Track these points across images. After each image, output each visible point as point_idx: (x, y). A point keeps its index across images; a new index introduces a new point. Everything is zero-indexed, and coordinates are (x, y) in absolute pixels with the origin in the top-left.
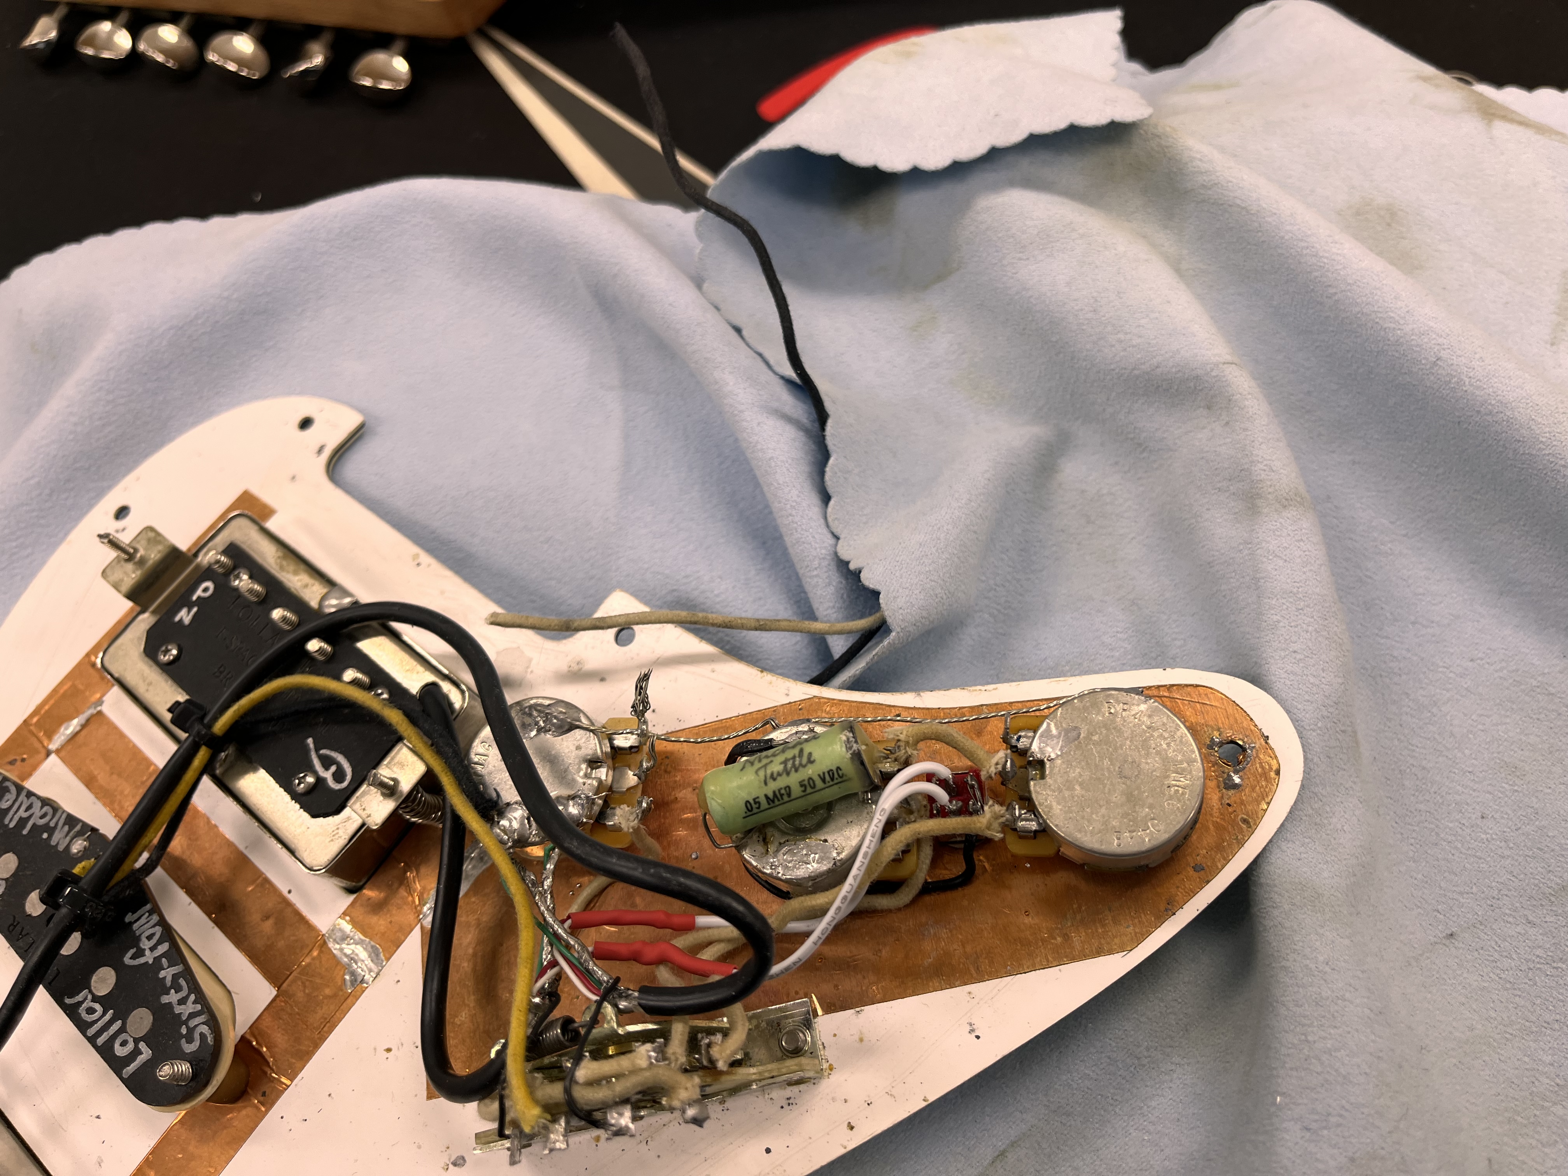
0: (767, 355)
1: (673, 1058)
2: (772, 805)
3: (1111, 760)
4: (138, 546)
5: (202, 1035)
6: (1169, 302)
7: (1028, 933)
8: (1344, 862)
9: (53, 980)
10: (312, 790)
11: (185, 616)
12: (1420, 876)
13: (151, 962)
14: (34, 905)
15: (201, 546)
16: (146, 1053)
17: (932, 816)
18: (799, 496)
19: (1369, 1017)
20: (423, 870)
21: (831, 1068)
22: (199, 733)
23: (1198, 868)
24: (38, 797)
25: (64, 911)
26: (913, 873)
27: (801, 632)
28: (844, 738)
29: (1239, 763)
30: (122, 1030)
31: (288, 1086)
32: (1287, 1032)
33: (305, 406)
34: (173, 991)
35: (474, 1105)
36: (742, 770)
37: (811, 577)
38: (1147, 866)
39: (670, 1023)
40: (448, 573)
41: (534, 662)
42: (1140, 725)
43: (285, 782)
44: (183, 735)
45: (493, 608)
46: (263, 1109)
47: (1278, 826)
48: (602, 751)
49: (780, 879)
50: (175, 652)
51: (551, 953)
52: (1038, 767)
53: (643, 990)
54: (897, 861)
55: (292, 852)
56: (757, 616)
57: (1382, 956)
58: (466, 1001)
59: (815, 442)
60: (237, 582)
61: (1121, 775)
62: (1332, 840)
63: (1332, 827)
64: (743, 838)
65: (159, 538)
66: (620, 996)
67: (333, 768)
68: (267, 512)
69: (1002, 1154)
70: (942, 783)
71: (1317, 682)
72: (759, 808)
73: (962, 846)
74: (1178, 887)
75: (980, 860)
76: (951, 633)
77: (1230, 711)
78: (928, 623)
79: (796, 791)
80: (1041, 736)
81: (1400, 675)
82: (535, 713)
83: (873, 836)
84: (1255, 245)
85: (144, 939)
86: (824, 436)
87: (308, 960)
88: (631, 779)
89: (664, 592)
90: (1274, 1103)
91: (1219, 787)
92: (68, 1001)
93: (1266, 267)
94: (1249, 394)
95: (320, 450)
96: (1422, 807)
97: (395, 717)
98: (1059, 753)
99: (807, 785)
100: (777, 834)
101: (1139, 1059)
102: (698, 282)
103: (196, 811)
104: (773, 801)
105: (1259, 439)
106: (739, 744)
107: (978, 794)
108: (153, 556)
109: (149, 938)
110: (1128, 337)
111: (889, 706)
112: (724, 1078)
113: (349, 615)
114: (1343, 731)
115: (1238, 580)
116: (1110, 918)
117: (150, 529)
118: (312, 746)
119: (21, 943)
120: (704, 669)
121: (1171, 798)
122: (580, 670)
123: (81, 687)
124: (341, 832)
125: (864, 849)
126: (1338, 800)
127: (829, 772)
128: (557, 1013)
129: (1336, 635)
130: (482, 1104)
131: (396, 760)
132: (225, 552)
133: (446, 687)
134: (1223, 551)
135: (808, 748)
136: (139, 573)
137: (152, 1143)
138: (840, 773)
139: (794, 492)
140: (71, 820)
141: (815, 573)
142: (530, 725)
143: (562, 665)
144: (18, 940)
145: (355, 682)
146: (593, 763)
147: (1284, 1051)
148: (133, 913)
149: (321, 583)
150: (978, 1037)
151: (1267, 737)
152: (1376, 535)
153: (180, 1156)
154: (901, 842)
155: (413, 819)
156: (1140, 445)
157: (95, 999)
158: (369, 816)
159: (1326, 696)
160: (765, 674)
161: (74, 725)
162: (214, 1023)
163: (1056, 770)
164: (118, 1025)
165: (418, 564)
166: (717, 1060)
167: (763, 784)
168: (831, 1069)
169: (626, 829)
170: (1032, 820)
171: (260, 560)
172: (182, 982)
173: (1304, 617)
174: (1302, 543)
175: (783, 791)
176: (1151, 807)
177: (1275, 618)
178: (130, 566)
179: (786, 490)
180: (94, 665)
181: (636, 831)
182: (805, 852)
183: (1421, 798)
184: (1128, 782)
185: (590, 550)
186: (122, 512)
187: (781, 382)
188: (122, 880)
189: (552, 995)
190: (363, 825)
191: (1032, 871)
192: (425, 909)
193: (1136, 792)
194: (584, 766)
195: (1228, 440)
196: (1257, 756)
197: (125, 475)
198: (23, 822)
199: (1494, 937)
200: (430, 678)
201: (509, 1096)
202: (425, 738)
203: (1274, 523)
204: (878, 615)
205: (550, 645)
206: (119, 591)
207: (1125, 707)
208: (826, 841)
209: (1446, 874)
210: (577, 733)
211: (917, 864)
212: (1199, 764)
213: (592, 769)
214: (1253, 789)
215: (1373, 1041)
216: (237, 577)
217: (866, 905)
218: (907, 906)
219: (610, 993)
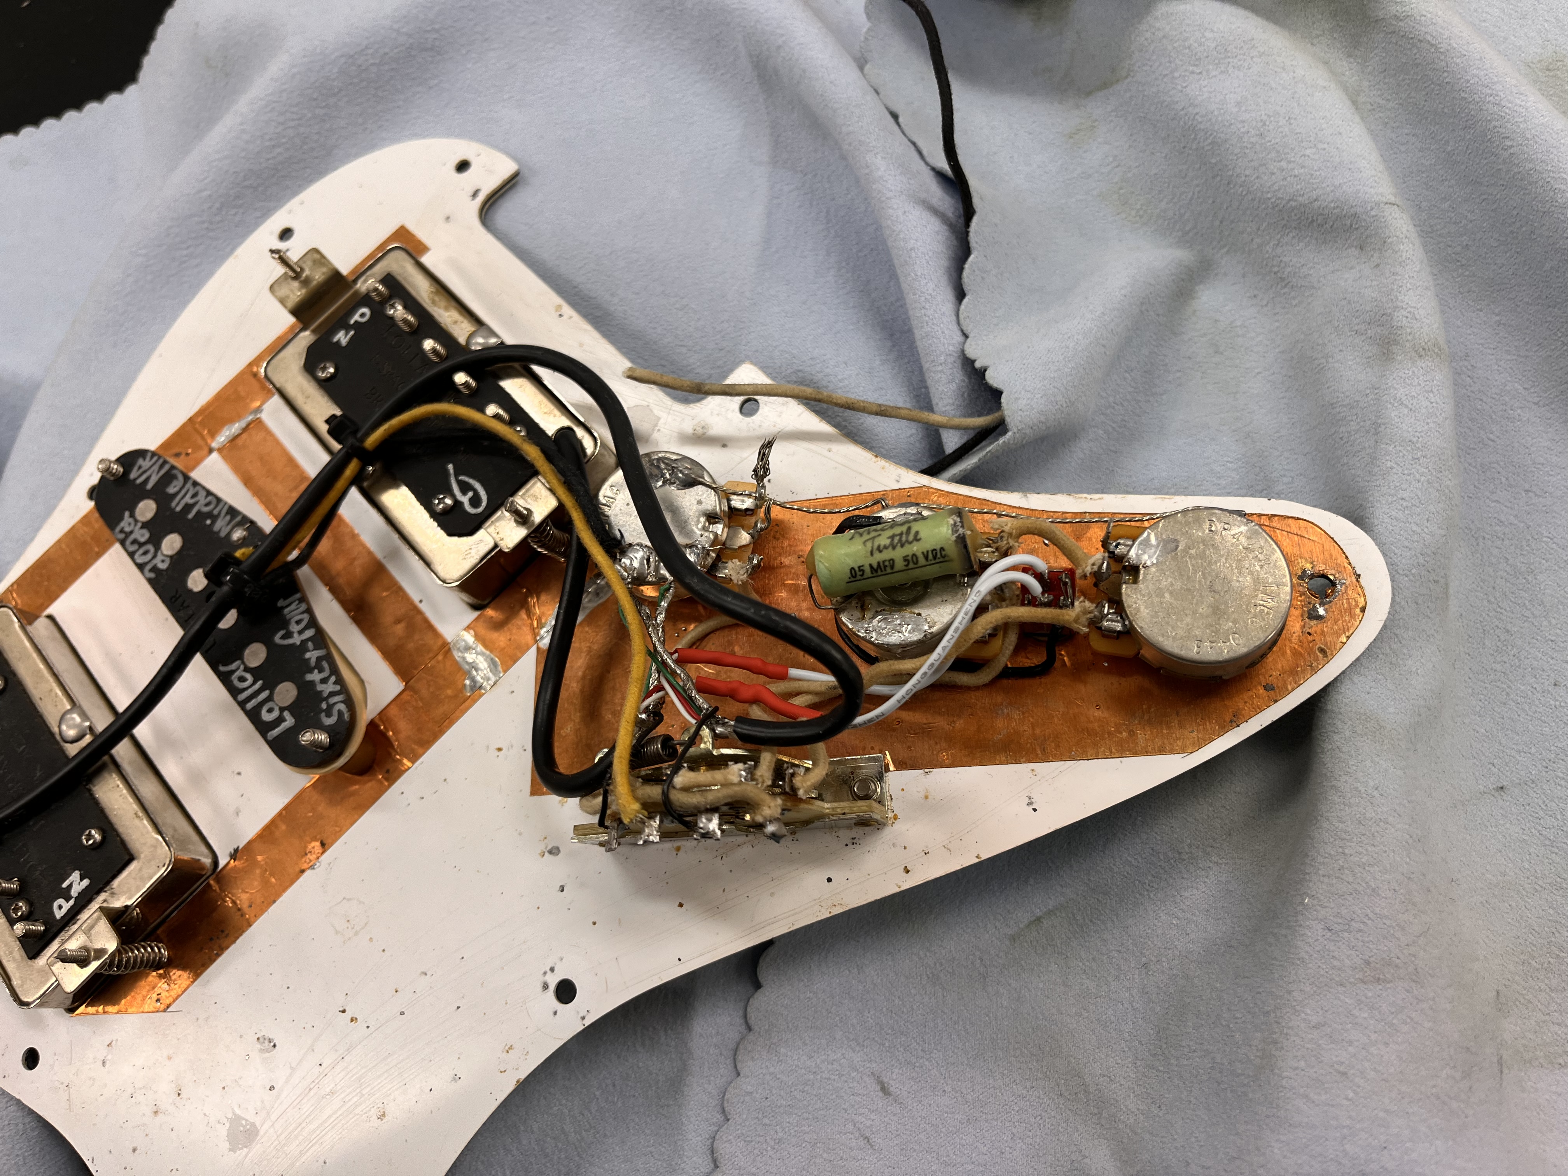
0: (921, 144)
1: (760, 780)
2: (875, 574)
3: (1203, 574)
4: (304, 266)
5: (340, 712)
6: (1340, 134)
7: (1096, 724)
8: (1412, 702)
9: (209, 649)
10: (448, 511)
11: (342, 337)
12: (1483, 730)
13: (298, 643)
14: (197, 581)
15: (361, 272)
16: (289, 721)
17: (1023, 604)
18: (934, 290)
19: (1407, 842)
20: (543, 597)
21: (895, 817)
22: (352, 446)
23: (1268, 688)
24: (204, 488)
25: (225, 588)
26: (995, 656)
27: (919, 422)
28: (952, 522)
29: (1327, 596)
30: (269, 699)
31: (409, 768)
32: (1326, 843)
33: (463, 149)
34: (316, 671)
35: (578, 799)
36: (851, 539)
37: (935, 372)
38: (1221, 677)
39: (760, 751)
40: (588, 327)
41: (662, 421)
42: (1237, 545)
43: (425, 501)
44: (336, 446)
45: (628, 364)
46: (386, 784)
47: (1354, 659)
48: (720, 508)
49: (872, 643)
50: (332, 370)
51: (658, 679)
52: (1133, 573)
53: (739, 720)
54: (982, 642)
55: (428, 564)
56: (880, 402)
57: (1431, 794)
58: (572, 717)
59: (957, 238)
60: (392, 312)
61: (1211, 589)
62: (1404, 680)
63: (1407, 668)
64: (842, 603)
65: (323, 261)
66: (717, 723)
67: (470, 494)
68: (423, 249)
69: (1039, 919)
70: (1039, 576)
71: (1419, 531)
72: (862, 575)
73: (1046, 639)
74: (1246, 702)
75: (1061, 655)
76: (1063, 445)
77: (1327, 546)
78: (1044, 428)
79: (900, 564)
80: (1140, 544)
81: (1503, 540)
82: (663, 466)
83: (966, 614)
84: (1439, 85)
85: (293, 621)
86: (967, 233)
87: (433, 662)
88: (744, 538)
89: (789, 372)
90: (1302, 903)
91: (1302, 616)
92: (222, 669)
93: (1446, 110)
94: (1406, 237)
95: (475, 194)
96: (1498, 667)
97: (532, 452)
98: (1155, 562)
99: (911, 561)
100: (874, 602)
101: (1180, 853)
102: (861, 63)
103: (341, 520)
104: (876, 571)
105: (1408, 285)
106: (849, 518)
107: (1070, 591)
108: (317, 277)
109: (298, 622)
110: (1291, 166)
111: (995, 503)
112: (803, 806)
113: (495, 353)
114: (1436, 582)
115: (1358, 423)
116: (1176, 721)
117: (315, 251)
118: (452, 471)
119: (181, 614)
120: (821, 448)
121: (1255, 616)
122: (704, 434)
123: (243, 394)
124: (473, 552)
125: (956, 624)
126: (1418, 645)
127: (932, 551)
128: (660, 730)
129: (1448, 488)
130: (584, 800)
131: (532, 492)
132: (383, 281)
133: (580, 433)
134: (1348, 394)
135: (915, 527)
136: (304, 291)
137: (286, 801)
138: (943, 553)
139: (931, 286)
140: (232, 512)
141: (940, 368)
142: (656, 476)
143: (688, 427)
144: (179, 611)
145: (496, 416)
146: (712, 518)
147: (1320, 859)
148: (285, 599)
149: (469, 322)
150: (1035, 810)
151: (1359, 575)
152: (1507, 399)
153: (311, 814)
154: (991, 623)
155: (540, 550)
156: (1282, 279)
157: (247, 669)
158: (502, 539)
159: (1425, 545)
160: (879, 459)
161: (236, 428)
162: (349, 702)
163: (1149, 577)
164: (265, 694)
165: (561, 315)
166: (799, 789)
167: (869, 554)
168: (895, 819)
169: (735, 581)
170: (1118, 622)
171: (413, 293)
172: (325, 664)
173: (1419, 467)
174: (1431, 395)
175: (887, 563)
176: (1235, 622)
177: (1389, 464)
178: (296, 284)
179: (923, 282)
180: (255, 375)
181: (744, 583)
182: (898, 622)
183: (1499, 659)
184: (1217, 596)
185: (722, 322)
186: (286, 234)
187: (932, 173)
188: (278, 569)
189: (656, 715)
190: (496, 546)
191: (1108, 671)
192: (543, 631)
193: (1223, 607)
194: (703, 519)
195: (1375, 283)
196: (1346, 592)
197: (289, 199)
198: (188, 508)
199: (1543, 796)
200: (566, 422)
201: (612, 791)
202: (559, 476)
203: (1407, 371)
204: (996, 415)
205: (678, 407)
206: (285, 307)
207: (1226, 526)
208: (919, 614)
209: (1509, 732)
210: (700, 488)
211: (1001, 648)
212: (1288, 589)
213: (710, 523)
214: (1336, 622)
215: (1407, 863)
216: (393, 306)
217: (947, 679)
218: (986, 686)
219: (708, 718)
